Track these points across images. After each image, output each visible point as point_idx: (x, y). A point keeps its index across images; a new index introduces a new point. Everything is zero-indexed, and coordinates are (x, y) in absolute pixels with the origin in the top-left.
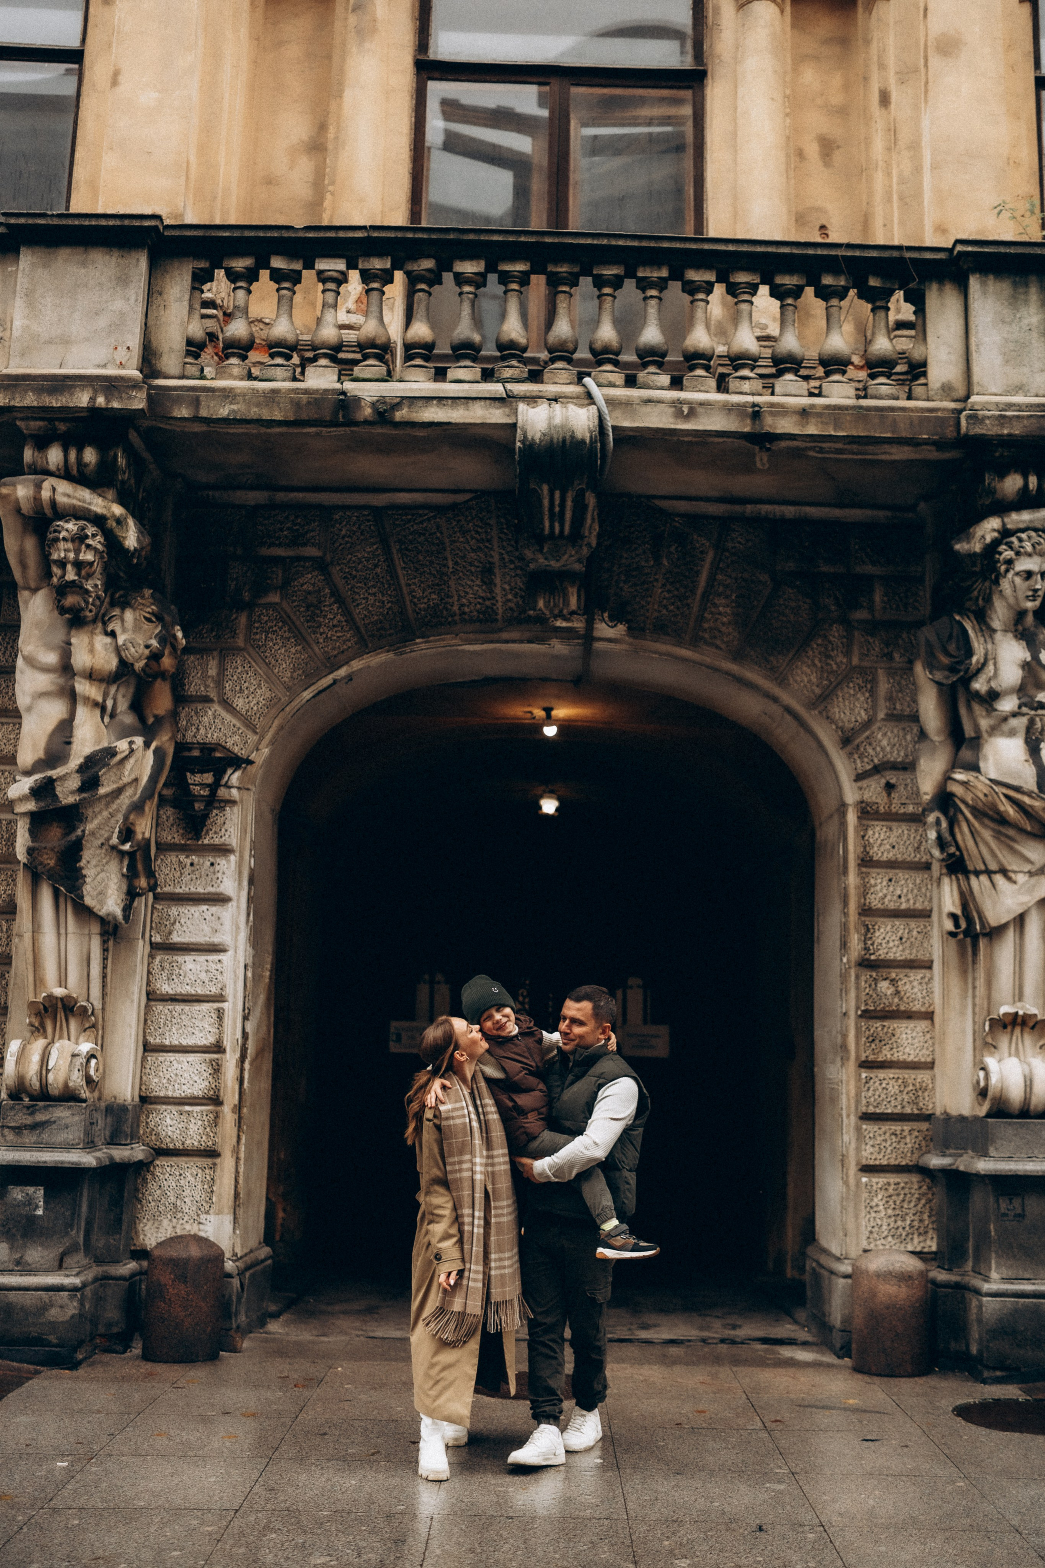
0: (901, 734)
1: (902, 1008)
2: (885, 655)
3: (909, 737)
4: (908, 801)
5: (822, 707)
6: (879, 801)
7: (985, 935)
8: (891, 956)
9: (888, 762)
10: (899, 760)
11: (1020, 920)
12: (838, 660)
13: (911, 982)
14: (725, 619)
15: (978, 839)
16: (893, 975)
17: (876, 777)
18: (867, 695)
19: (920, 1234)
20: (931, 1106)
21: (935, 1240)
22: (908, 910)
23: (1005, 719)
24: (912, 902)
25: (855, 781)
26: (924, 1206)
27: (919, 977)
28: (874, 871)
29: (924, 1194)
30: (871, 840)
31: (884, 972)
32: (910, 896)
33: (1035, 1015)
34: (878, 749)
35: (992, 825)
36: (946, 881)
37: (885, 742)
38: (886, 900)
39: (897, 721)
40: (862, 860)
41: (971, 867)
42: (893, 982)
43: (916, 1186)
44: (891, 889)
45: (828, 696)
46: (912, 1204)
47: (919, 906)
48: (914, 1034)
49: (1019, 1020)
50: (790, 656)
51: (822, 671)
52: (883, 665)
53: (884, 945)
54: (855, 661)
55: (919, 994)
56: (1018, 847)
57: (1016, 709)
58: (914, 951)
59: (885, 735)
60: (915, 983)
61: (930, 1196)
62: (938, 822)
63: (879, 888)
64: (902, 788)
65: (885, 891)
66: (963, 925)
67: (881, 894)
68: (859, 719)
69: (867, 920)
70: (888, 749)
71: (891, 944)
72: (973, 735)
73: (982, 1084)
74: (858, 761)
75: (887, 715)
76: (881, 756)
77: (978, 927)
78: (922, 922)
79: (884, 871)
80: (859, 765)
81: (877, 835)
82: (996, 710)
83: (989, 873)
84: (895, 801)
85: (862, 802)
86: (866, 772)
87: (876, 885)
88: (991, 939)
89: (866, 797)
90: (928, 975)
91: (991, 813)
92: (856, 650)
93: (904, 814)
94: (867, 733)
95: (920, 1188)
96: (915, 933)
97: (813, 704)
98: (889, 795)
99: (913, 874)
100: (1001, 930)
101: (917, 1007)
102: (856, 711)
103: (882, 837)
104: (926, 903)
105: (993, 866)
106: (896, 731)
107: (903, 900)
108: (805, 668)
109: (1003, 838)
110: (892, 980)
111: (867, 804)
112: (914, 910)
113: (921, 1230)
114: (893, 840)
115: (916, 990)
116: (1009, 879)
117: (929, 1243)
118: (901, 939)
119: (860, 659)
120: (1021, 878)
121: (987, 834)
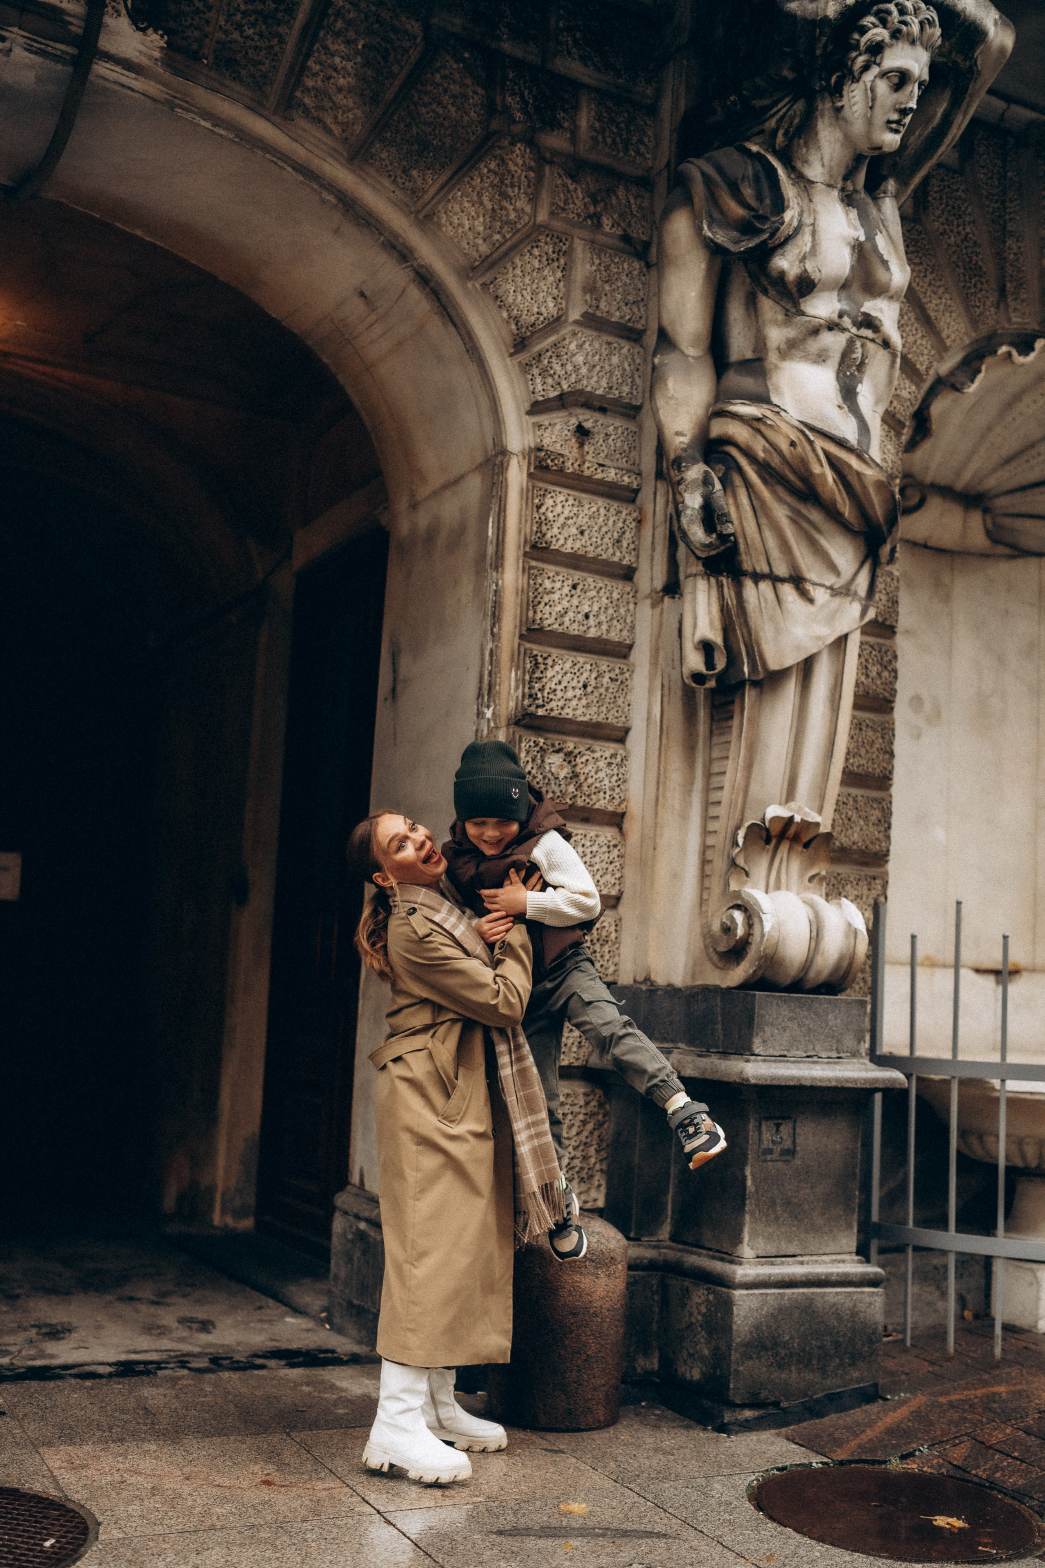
0: (605, 353)
1: (580, 802)
2: (590, 217)
3: (615, 360)
4: (607, 462)
5: (487, 278)
6: (566, 452)
7: (757, 684)
8: (568, 713)
9: (581, 392)
10: (600, 392)
11: (807, 666)
12: (519, 204)
13: (596, 760)
14: (342, 81)
15: (763, 521)
16: (570, 746)
17: (563, 414)
18: (559, 274)
19: (582, 1180)
20: (612, 969)
21: (603, 1189)
22: (598, 640)
23: (815, 332)
24: (604, 627)
25: (529, 413)
26: (591, 1133)
27: (607, 754)
28: (550, 569)
29: (593, 1114)
30: (550, 516)
31: (556, 739)
32: (603, 618)
33: (817, 825)
34: (569, 367)
35: (789, 499)
36: (702, 585)
37: (579, 359)
38: (566, 619)
39: (597, 329)
40: (534, 546)
41: (747, 566)
42: (570, 757)
43: (582, 1103)
44: (575, 601)
45: (501, 258)
46: (574, 1131)
47: (614, 636)
48: (595, 848)
49: (792, 831)
50: (444, 178)
51: (493, 218)
52: (586, 234)
53: (559, 694)
54: (542, 216)
55: (606, 782)
56: (823, 542)
57: (835, 316)
58: (604, 709)
59: (580, 346)
60: (602, 764)
61: (600, 1117)
62: (706, 481)
63: (556, 596)
64: (600, 438)
65: (567, 605)
66: (720, 663)
67: (559, 608)
68: (543, 310)
69: (536, 649)
70: (584, 370)
71: (570, 694)
72: (749, 355)
73: (740, 932)
74: (538, 380)
75: (585, 315)
76: (573, 378)
77: (746, 669)
78: (618, 664)
79: (563, 571)
80: (539, 387)
81: (559, 509)
82: (803, 314)
83: (775, 579)
84: (589, 457)
85: (539, 449)
86: (548, 400)
87: (551, 592)
88: (761, 693)
89: (546, 441)
90: (621, 752)
91: (792, 477)
92: (545, 197)
93: (602, 482)
94: (553, 339)
95: (587, 1103)
96: (606, 680)
97: (474, 269)
98: (581, 445)
99: (610, 583)
100: (776, 678)
101: (602, 803)
102: (541, 295)
103: (566, 513)
104: (625, 633)
105: (781, 570)
106: (597, 345)
107: (592, 621)
108: (467, 205)
109: (805, 525)
110: (569, 754)
111: (549, 453)
112: (607, 642)
113: (584, 1174)
114: (583, 520)
115: (601, 775)
116: (804, 595)
117: (593, 1194)
118: (585, 686)
119: (552, 214)
120: (820, 595)
121: (781, 513)
